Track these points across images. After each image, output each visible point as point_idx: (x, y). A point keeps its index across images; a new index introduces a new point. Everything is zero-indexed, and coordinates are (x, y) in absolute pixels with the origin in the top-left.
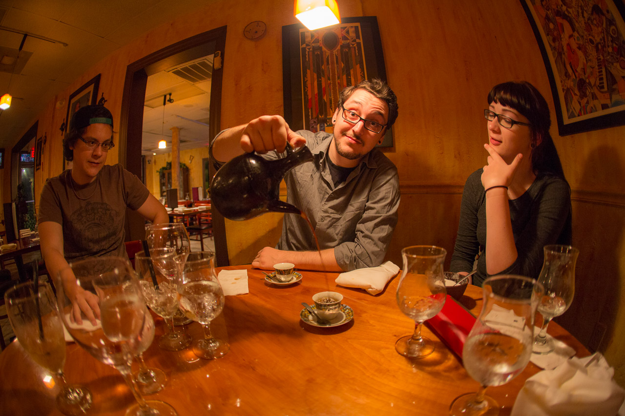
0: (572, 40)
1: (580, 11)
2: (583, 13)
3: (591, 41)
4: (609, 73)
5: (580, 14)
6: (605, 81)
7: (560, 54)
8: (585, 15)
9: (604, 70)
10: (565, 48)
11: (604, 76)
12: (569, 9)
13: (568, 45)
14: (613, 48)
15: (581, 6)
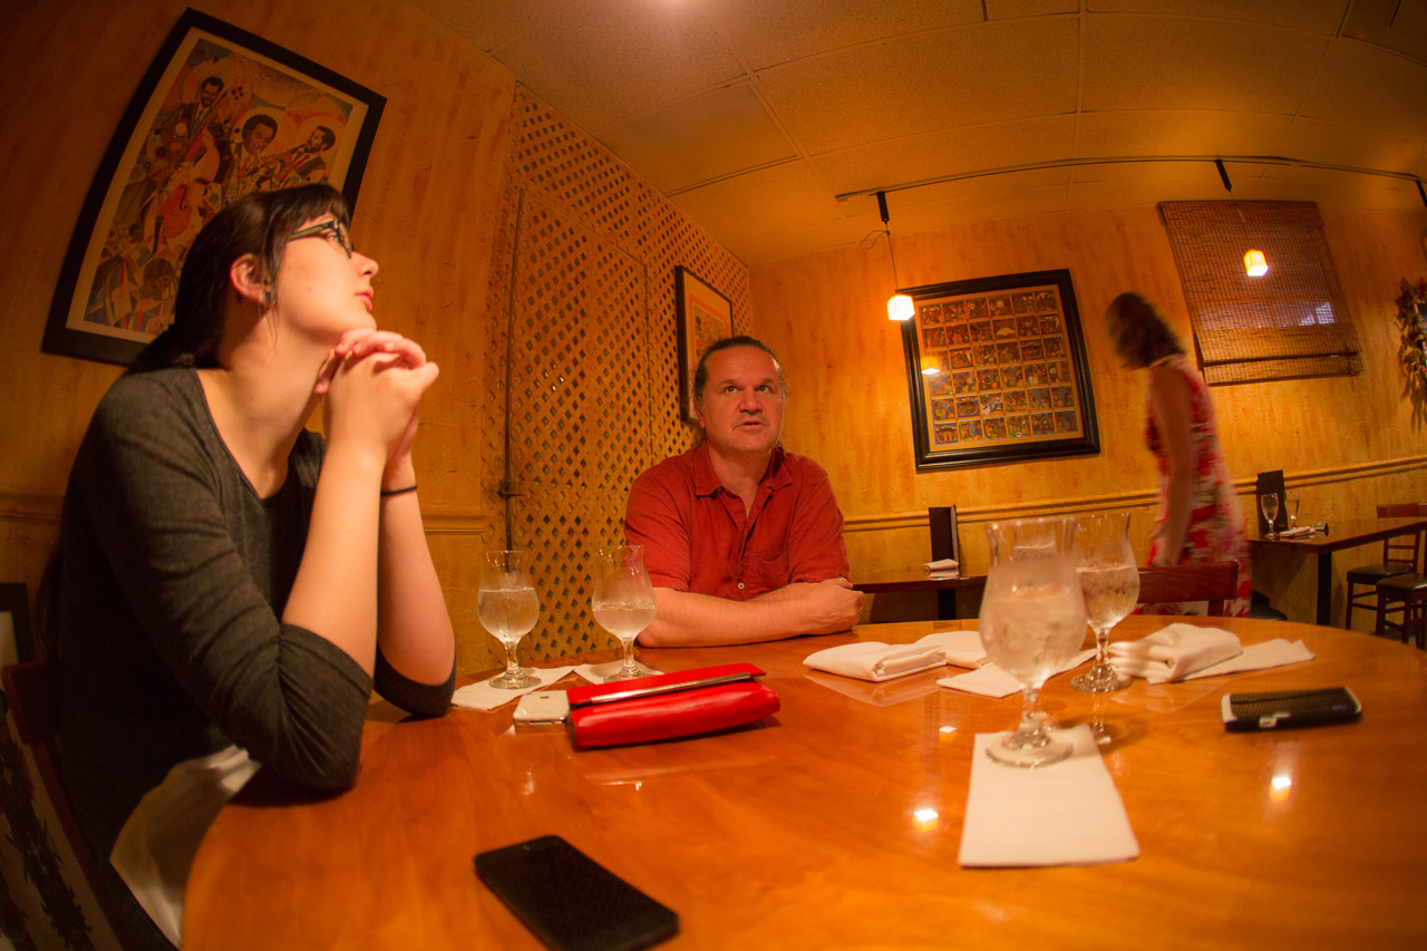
5: (257, 176)
15: (269, 172)
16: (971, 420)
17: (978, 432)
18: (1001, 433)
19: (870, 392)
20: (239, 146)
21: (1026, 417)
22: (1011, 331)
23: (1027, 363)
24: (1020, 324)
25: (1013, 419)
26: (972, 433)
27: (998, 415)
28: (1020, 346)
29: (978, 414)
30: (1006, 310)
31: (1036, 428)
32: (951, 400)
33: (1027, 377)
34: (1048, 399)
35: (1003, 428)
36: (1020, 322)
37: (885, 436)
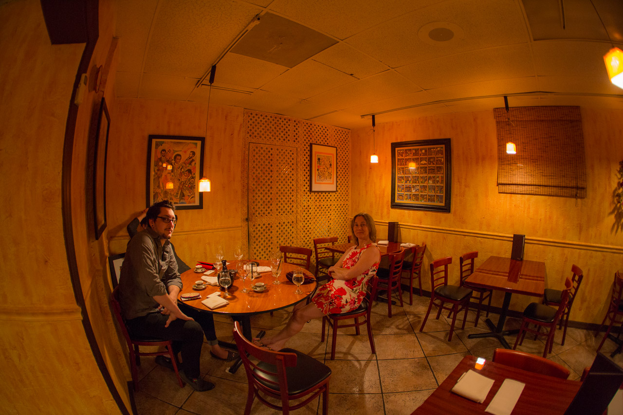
0: (169, 175)
1: (181, 167)
2: (182, 169)
3: (179, 180)
4: (182, 192)
5: (180, 168)
6: (179, 195)
7: (159, 177)
8: (183, 170)
9: (180, 191)
10: (163, 176)
11: (180, 193)
12: (176, 164)
13: (166, 176)
14: (188, 185)
15: (183, 166)
16: (409, 193)
17: (410, 198)
18: (417, 199)
19: (381, 179)
20: (174, 163)
21: (426, 195)
22: (425, 162)
23: (429, 175)
24: (429, 160)
25: (422, 195)
26: (408, 198)
27: (417, 193)
28: (428, 168)
29: (411, 192)
30: (425, 154)
31: (429, 199)
32: (403, 185)
33: (429, 180)
34: (434, 189)
35: (418, 198)
36: (430, 159)
37: (384, 194)
